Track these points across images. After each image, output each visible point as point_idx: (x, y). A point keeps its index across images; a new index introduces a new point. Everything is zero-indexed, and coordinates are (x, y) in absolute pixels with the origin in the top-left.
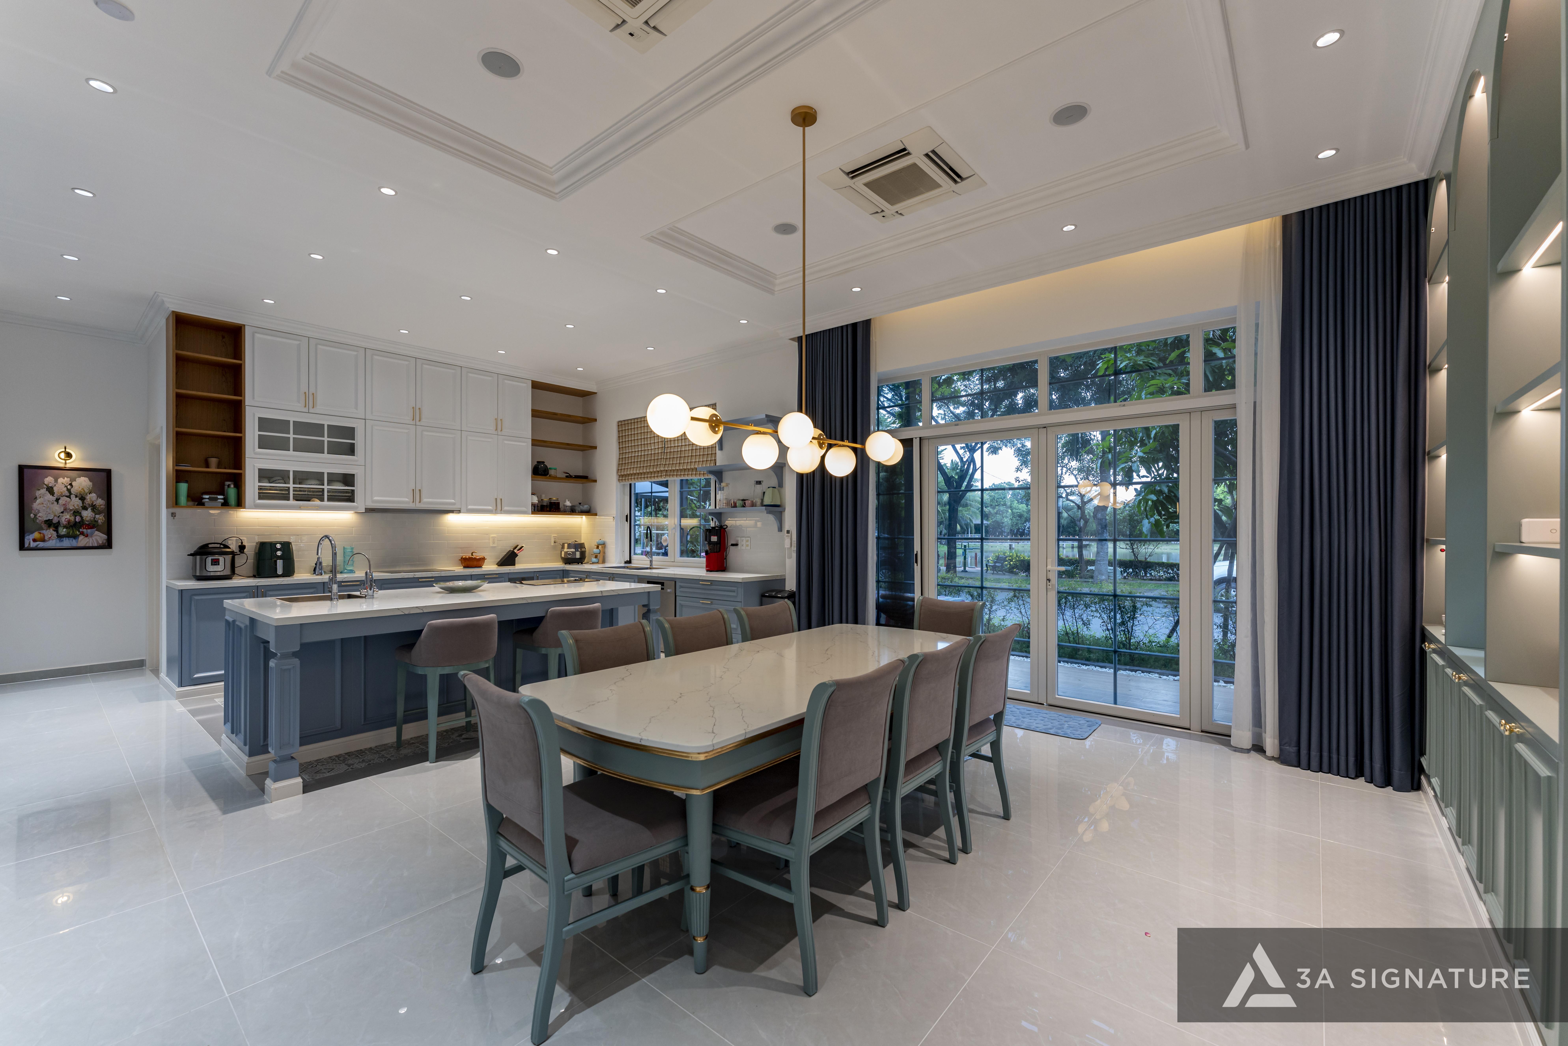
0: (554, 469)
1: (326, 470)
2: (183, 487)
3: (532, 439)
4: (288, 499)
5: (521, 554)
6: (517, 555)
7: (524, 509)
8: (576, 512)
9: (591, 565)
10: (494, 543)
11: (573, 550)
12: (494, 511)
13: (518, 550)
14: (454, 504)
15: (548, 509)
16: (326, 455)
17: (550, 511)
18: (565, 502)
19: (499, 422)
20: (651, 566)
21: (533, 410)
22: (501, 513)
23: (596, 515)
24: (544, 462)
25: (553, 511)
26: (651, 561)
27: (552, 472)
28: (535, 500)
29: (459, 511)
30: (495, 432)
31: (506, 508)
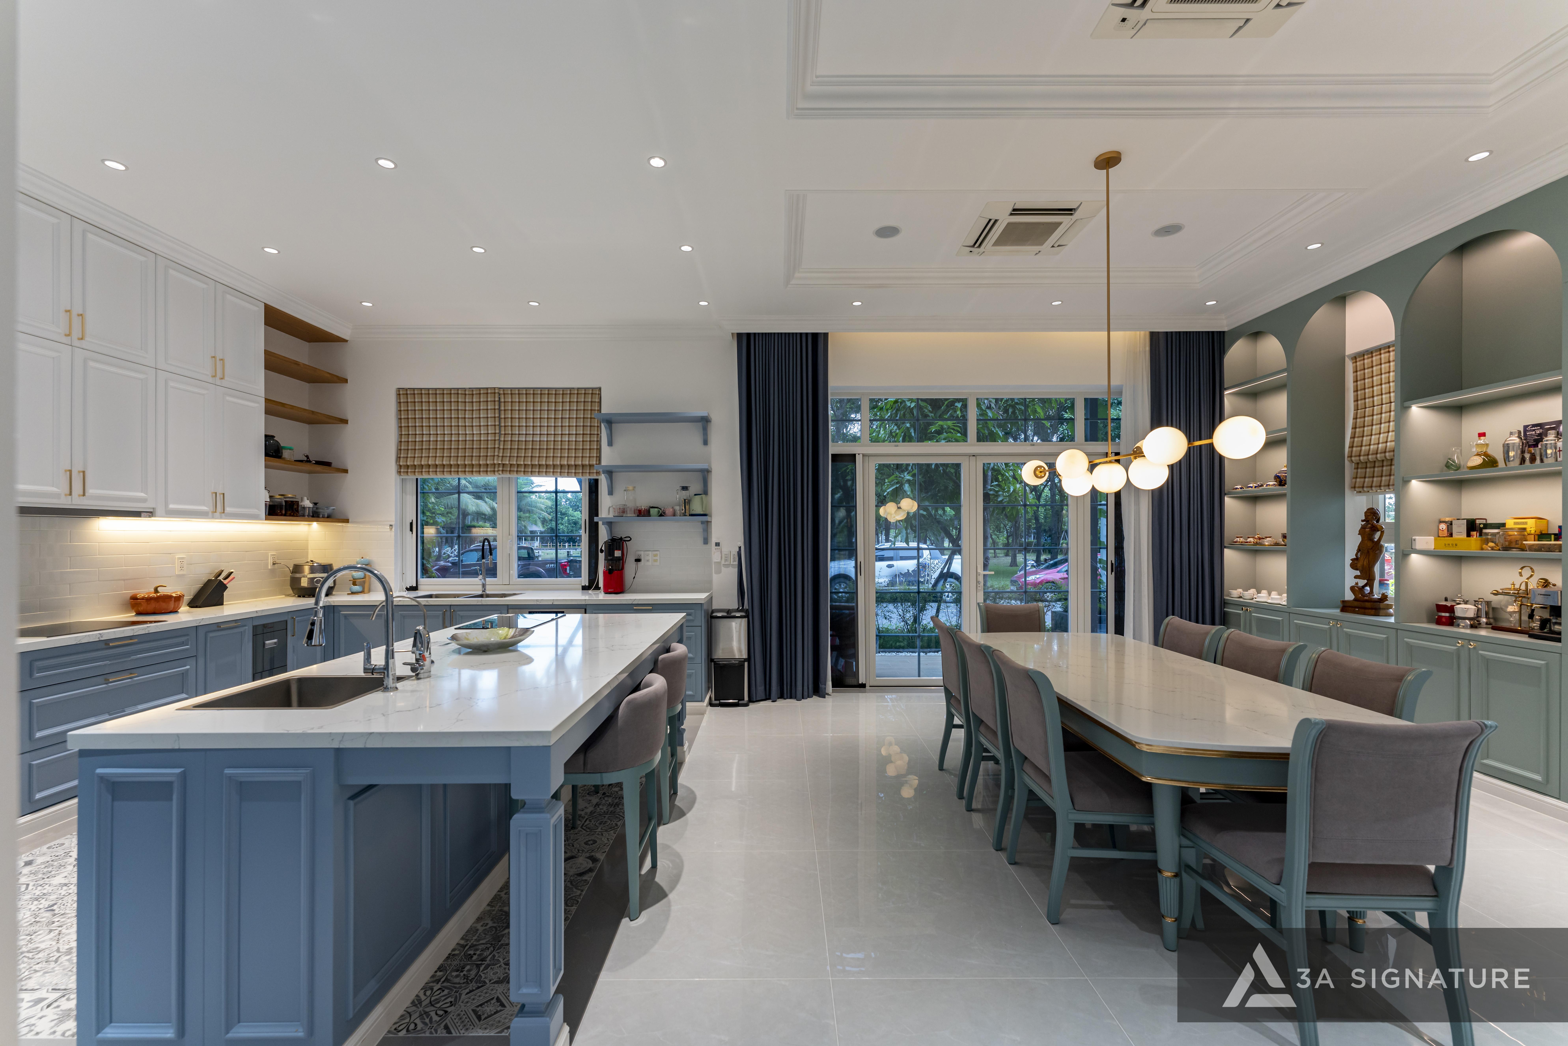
0: (290, 449)
3: (266, 399)
5: (232, 587)
6: (225, 587)
7: (255, 511)
8: (318, 517)
9: (350, 596)
10: (182, 568)
12: (210, 514)
13: (224, 578)
14: (144, 500)
15: (284, 512)
17: (285, 515)
18: (302, 500)
19: (219, 364)
20: (483, 591)
21: (266, 358)
22: (221, 518)
23: (347, 521)
24: (273, 437)
25: (290, 515)
26: (484, 585)
27: (286, 454)
28: (269, 497)
29: (151, 514)
30: (211, 380)
31: (228, 509)
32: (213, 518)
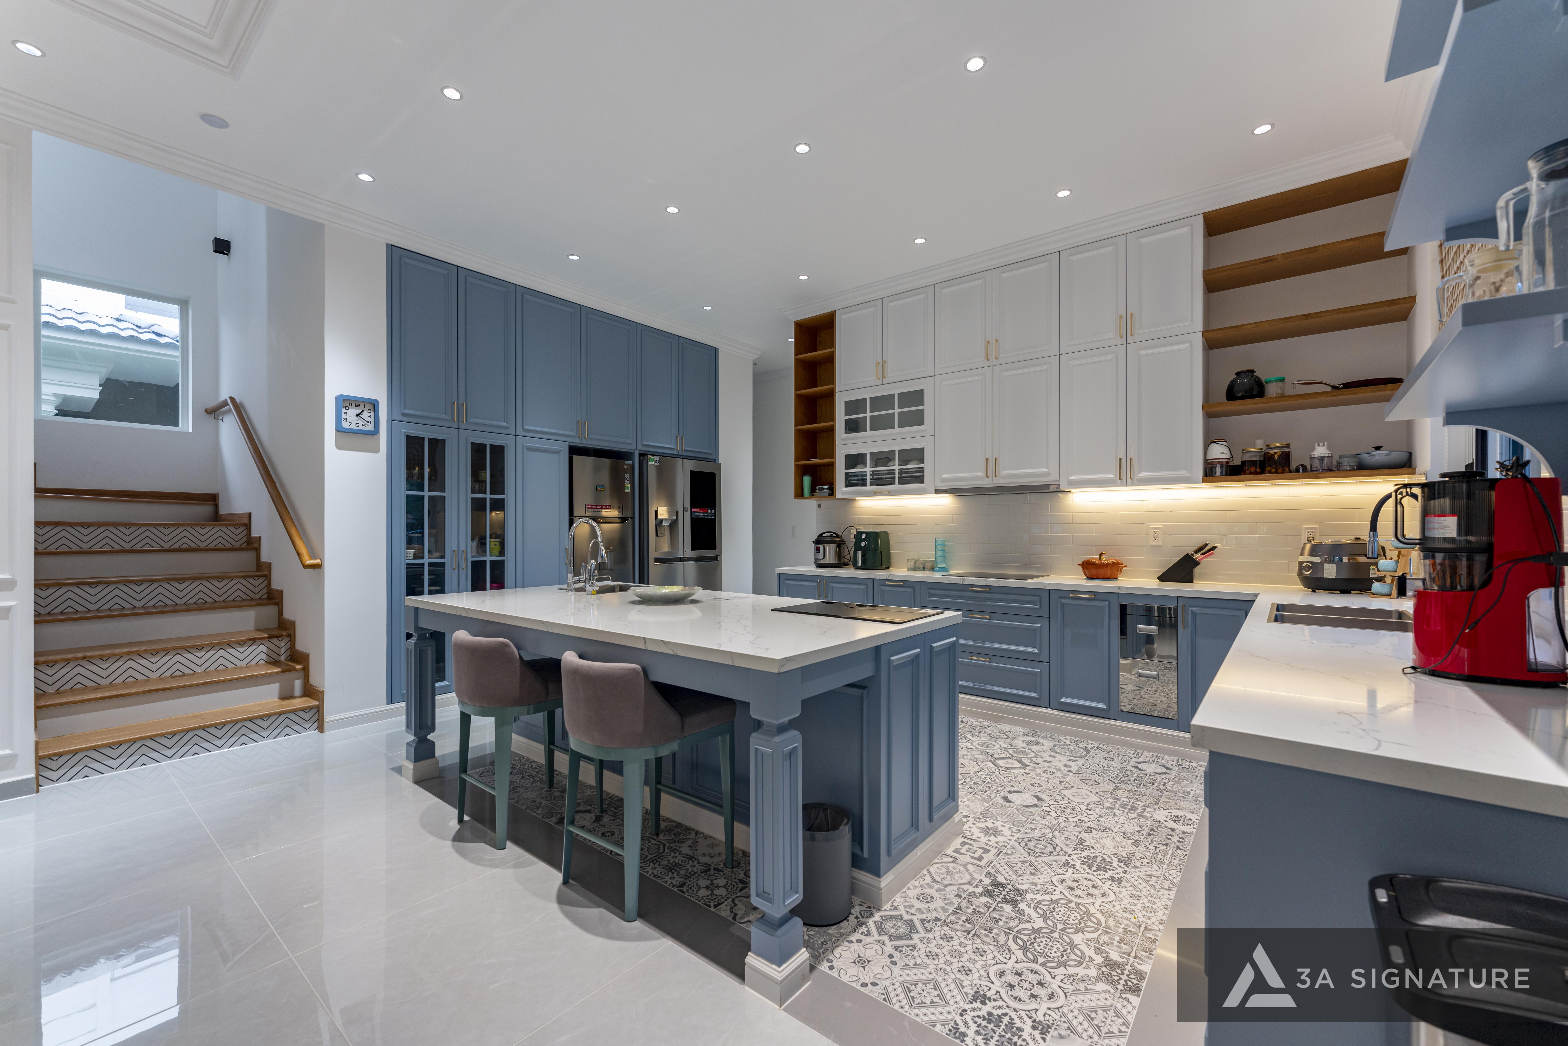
0: (1277, 381)
1: (896, 447)
2: (807, 480)
3: (1205, 332)
4: (865, 484)
5: (1206, 563)
6: (1197, 563)
7: (1184, 473)
10: (1156, 538)
11: (1317, 559)
12: (1119, 480)
13: (1203, 554)
14: (1048, 475)
16: (897, 430)
17: (1262, 472)
19: (1128, 321)
21: (1205, 273)
22: (1133, 485)
24: (1253, 372)
25: (1270, 472)
27: (1272, 391)
28: (1219, 452)
29: (1058, 486)
30: (1120, 341)
31: (1143, 474)
32: (1122, 485)
